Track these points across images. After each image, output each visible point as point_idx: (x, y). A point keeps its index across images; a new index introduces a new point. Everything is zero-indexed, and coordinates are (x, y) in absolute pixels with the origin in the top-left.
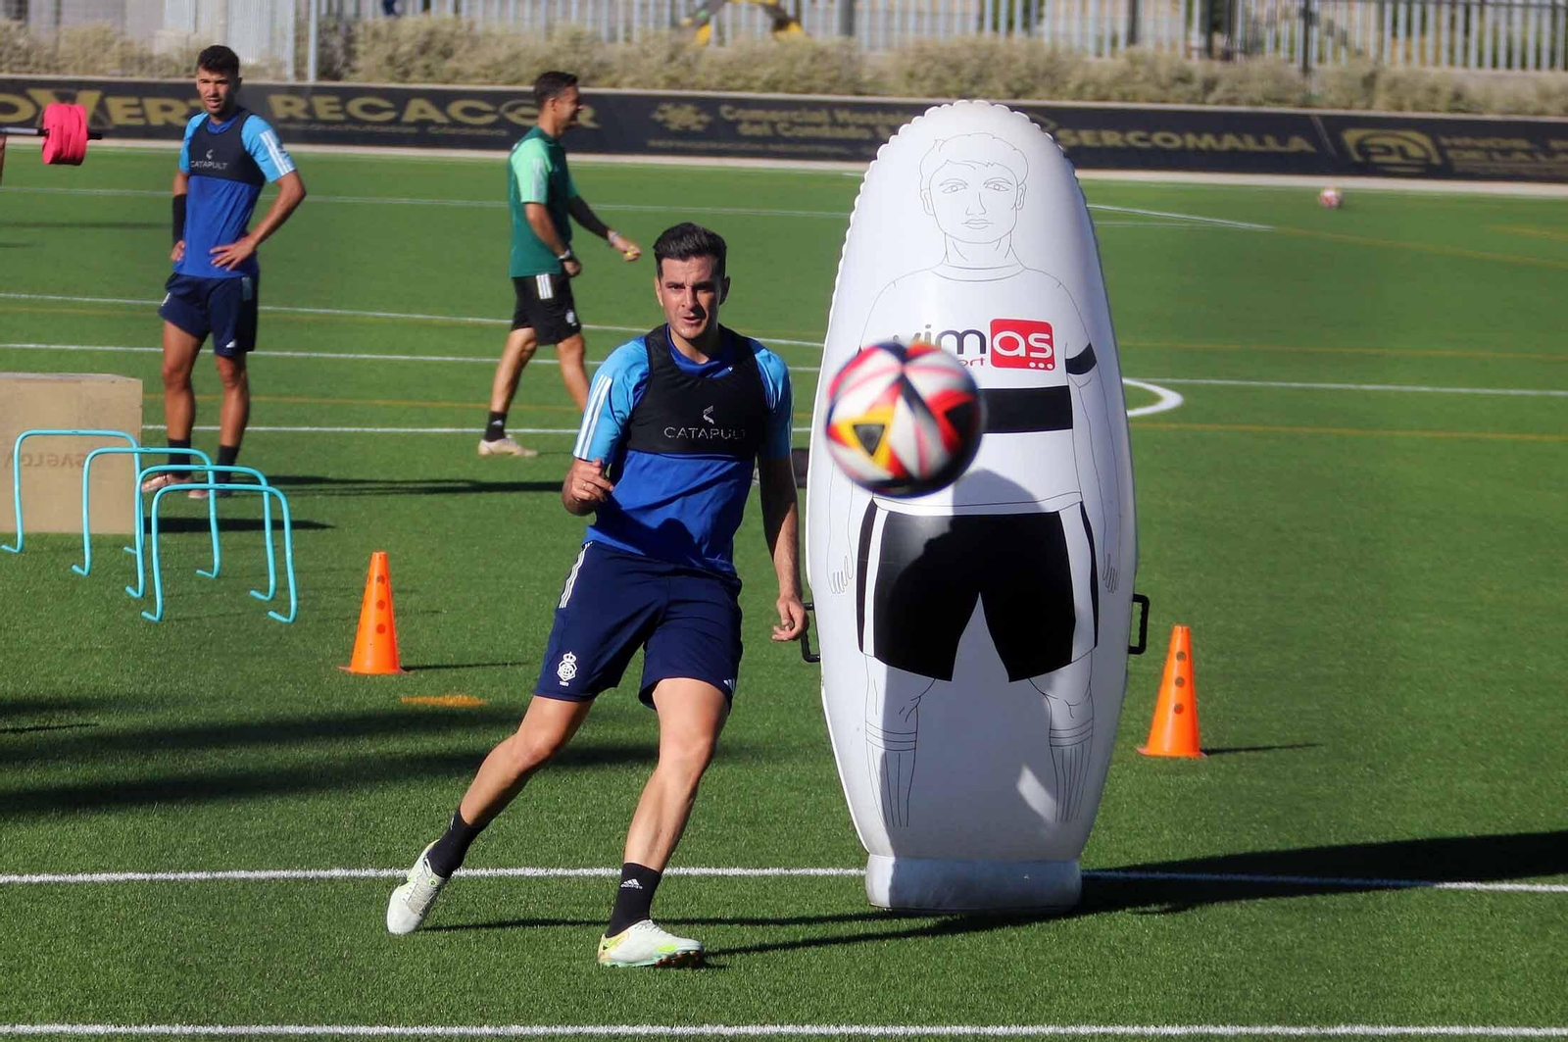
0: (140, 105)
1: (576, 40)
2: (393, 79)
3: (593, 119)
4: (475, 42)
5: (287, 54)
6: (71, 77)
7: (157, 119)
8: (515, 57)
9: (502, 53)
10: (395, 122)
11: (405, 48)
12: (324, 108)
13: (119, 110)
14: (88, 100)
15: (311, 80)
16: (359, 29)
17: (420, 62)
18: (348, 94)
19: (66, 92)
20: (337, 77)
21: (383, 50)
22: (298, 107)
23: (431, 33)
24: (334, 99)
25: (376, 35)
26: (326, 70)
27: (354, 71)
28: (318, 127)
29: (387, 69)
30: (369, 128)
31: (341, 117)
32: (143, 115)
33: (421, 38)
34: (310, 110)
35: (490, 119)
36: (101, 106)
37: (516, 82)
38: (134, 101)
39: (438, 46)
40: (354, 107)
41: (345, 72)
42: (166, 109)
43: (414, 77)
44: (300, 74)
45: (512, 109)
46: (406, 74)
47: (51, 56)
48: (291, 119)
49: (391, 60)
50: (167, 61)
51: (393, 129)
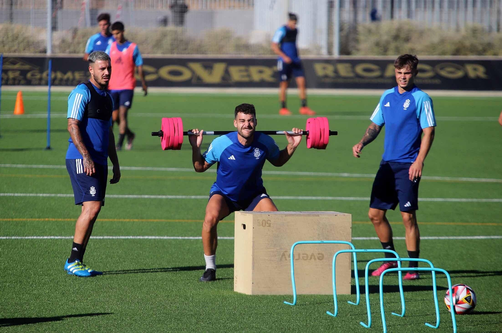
0: (247, 71)
1: (475, 31)
2: (379, 54)
3: (486, 73)
4: (421, 33)
5: (323, 42)
6: (211, 56)
7: (256, 77)
8: (443, 41)
9: (436, 39)
10: (382, 77)
11: (385, 38)
12: (343, 70)
13: (236, 73)
14: (219, 69)
15: (336, 55)
16: (360, 29)
17: (393, 45)
18: (354, 63)
19: (208, 64)
20: (348, 53)
21: (373, 39)
22: (330, 70)
23: (399, 30)
24: (348, 65)
25: (370, 31)
26: (344, 50)
27: (358, 50)
28: (340, 81)
29: (376, 49)
30: (367, 81)
31: (351, 75)
32: (249, 76)
33: (394, 33)
34: (336, 71)
35: (430, 74)
36: (227, 72)
37: (444, 53)
38: (243, 68)
39: (403, 35)
40: (359, 69)
41: (354, 51)
42: (261, 72)
43: (390, 52)
44: (330, 52)
45: (442, 69)
46: (385, 51)
47: (200, 46)
48: (326, 76)
49: (377, 44)
50: (259, 47)
51: (380, 81)
